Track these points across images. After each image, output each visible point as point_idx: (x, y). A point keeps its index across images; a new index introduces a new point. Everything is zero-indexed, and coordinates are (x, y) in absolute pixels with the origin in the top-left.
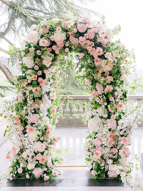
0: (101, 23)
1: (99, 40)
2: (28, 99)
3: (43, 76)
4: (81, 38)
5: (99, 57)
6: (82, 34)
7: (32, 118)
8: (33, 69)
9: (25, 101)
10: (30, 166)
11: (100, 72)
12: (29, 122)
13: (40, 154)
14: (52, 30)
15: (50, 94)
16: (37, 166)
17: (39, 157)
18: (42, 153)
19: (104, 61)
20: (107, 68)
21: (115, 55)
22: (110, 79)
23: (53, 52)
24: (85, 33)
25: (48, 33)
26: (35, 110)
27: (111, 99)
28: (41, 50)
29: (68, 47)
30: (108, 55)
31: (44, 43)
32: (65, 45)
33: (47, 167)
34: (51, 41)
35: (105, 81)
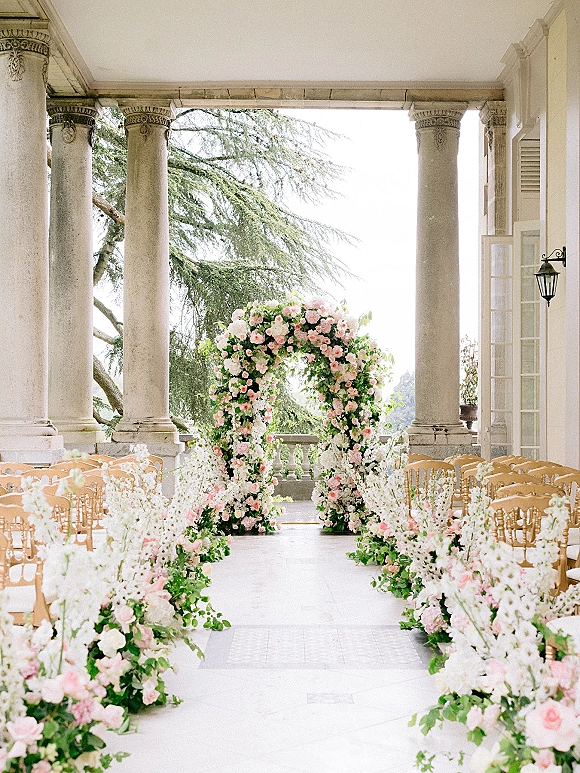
0: (341, 309)
1: (337, 335)
2: (233, 421)
3: (255, 387)
4: (310, 332)
5: (337, 359)
6: (312, 327)
7: (238, 448)
8: (240, 376)
9: (229, 424)
10: (238, 514)
11: (339, 382)
12: (235, 454)
13: (251, 497)
14: (268, 320)
15: (266, 413)
16: (247, 514)
17: (250, 501)
18: (255, 497)
19: (345, 365)
20: (349, 377)
21: (361, 357)
22: (354, 392)
23: (269, 352)
24: (316, 325)
25: (262, 324)
26: (243, 436)
27: (355, 421)
28: (252, 349)
29: (291, 345)
30: (350, 357)
31: (257, 338)
32: (287, 342)
33: (263, 516)
34: (267, 336)
35: (345, 396)
